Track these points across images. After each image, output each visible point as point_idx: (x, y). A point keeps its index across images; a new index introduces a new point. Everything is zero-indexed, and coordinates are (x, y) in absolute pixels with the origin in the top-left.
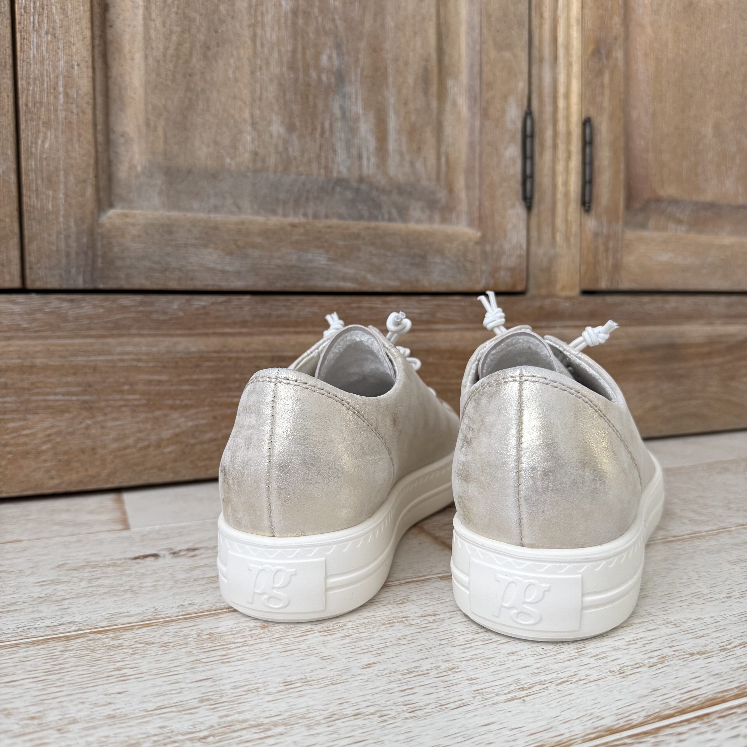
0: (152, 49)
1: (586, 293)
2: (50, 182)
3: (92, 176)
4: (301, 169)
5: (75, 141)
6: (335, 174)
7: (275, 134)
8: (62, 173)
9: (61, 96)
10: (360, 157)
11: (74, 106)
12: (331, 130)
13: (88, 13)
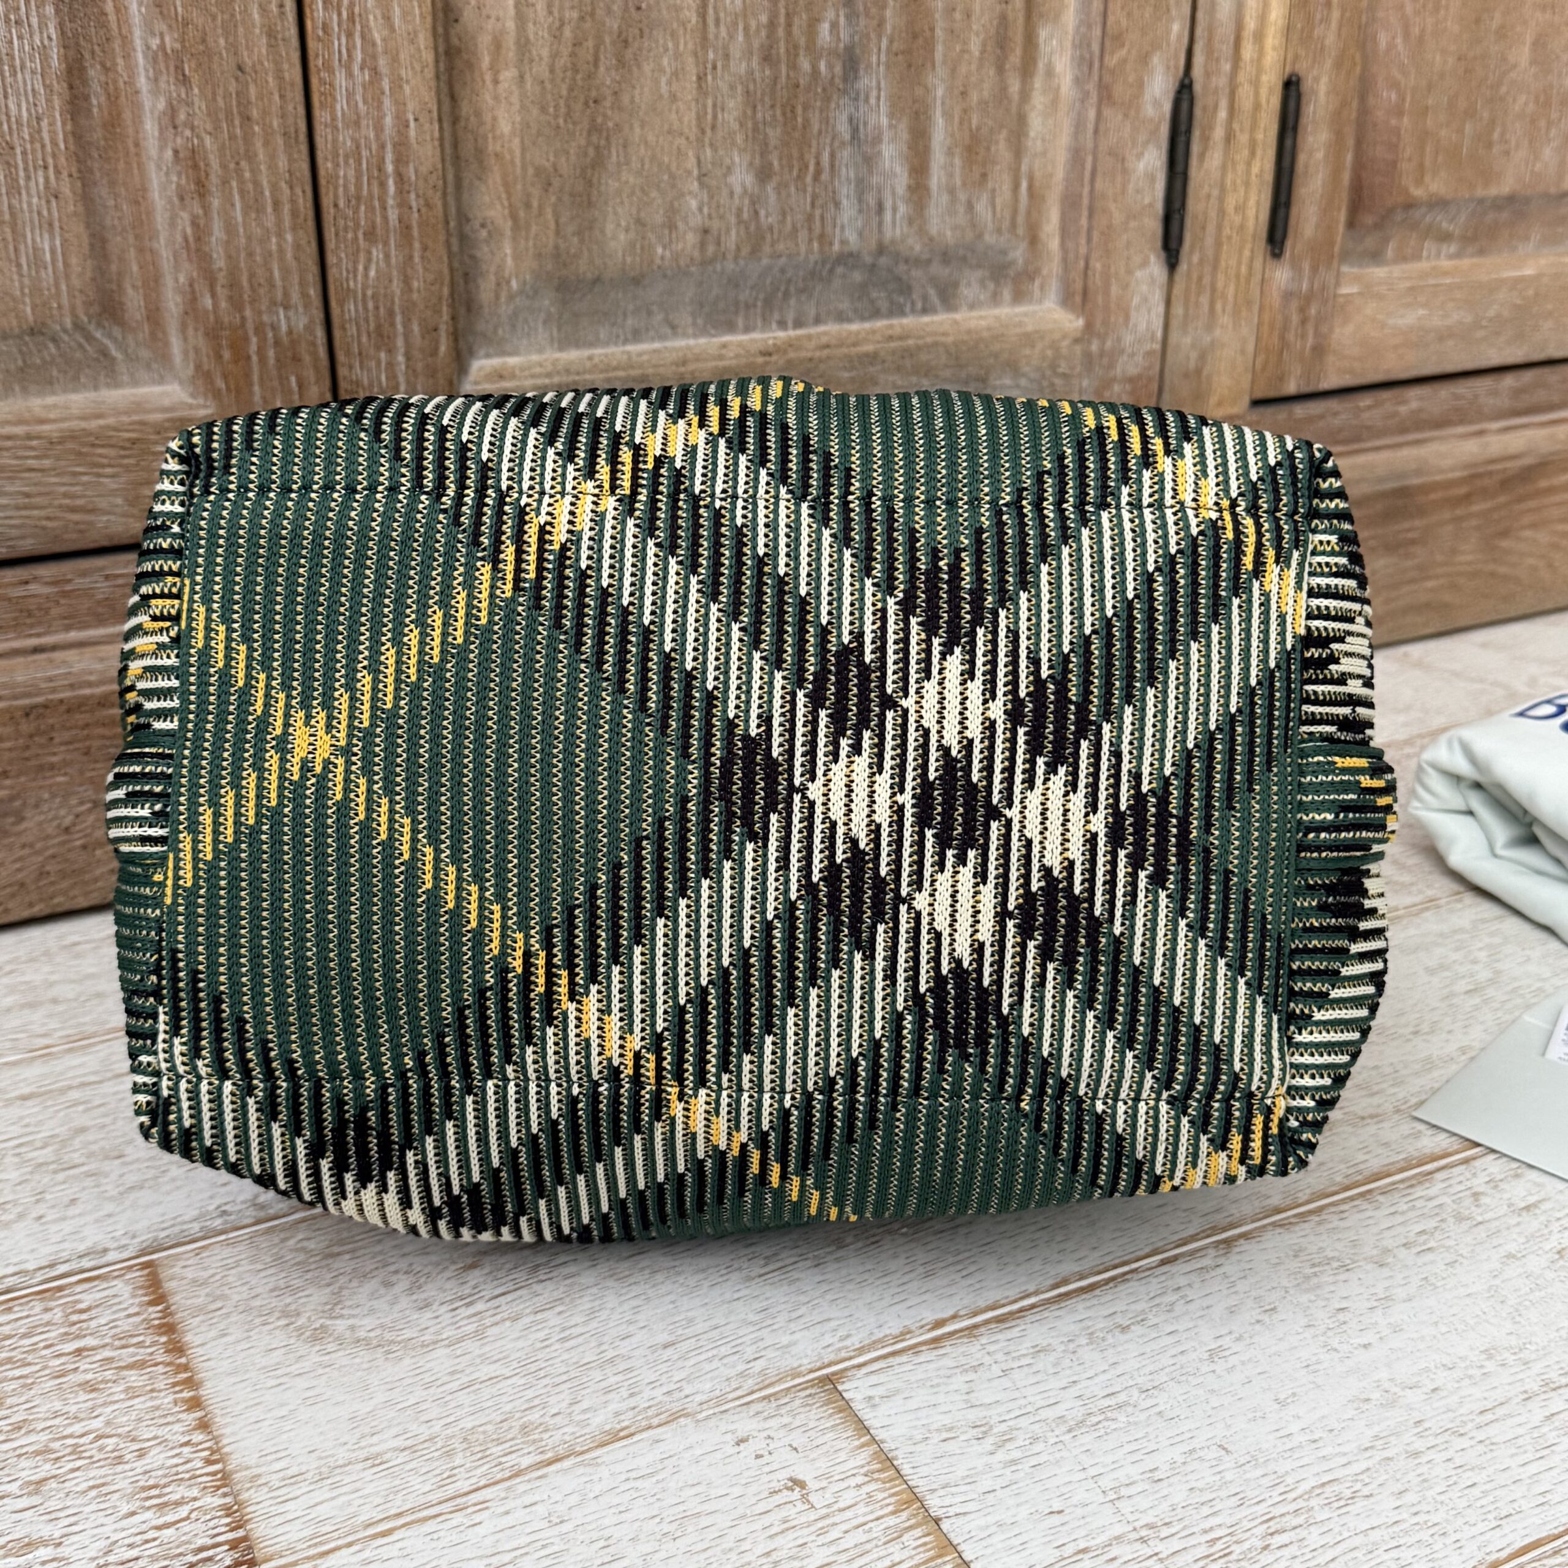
0: (532, 61)
1: (1257, 403)
2: (383, 338)
3: (446, 317)
4: (781, 247)
5: (417, 259)
6: (836, 247)
7: (738, 190)
8: (399, 319)
9: (391, 182)
10: (880, 208)
11: (413, 196)
12: (832, 166)
13: (429, 19)
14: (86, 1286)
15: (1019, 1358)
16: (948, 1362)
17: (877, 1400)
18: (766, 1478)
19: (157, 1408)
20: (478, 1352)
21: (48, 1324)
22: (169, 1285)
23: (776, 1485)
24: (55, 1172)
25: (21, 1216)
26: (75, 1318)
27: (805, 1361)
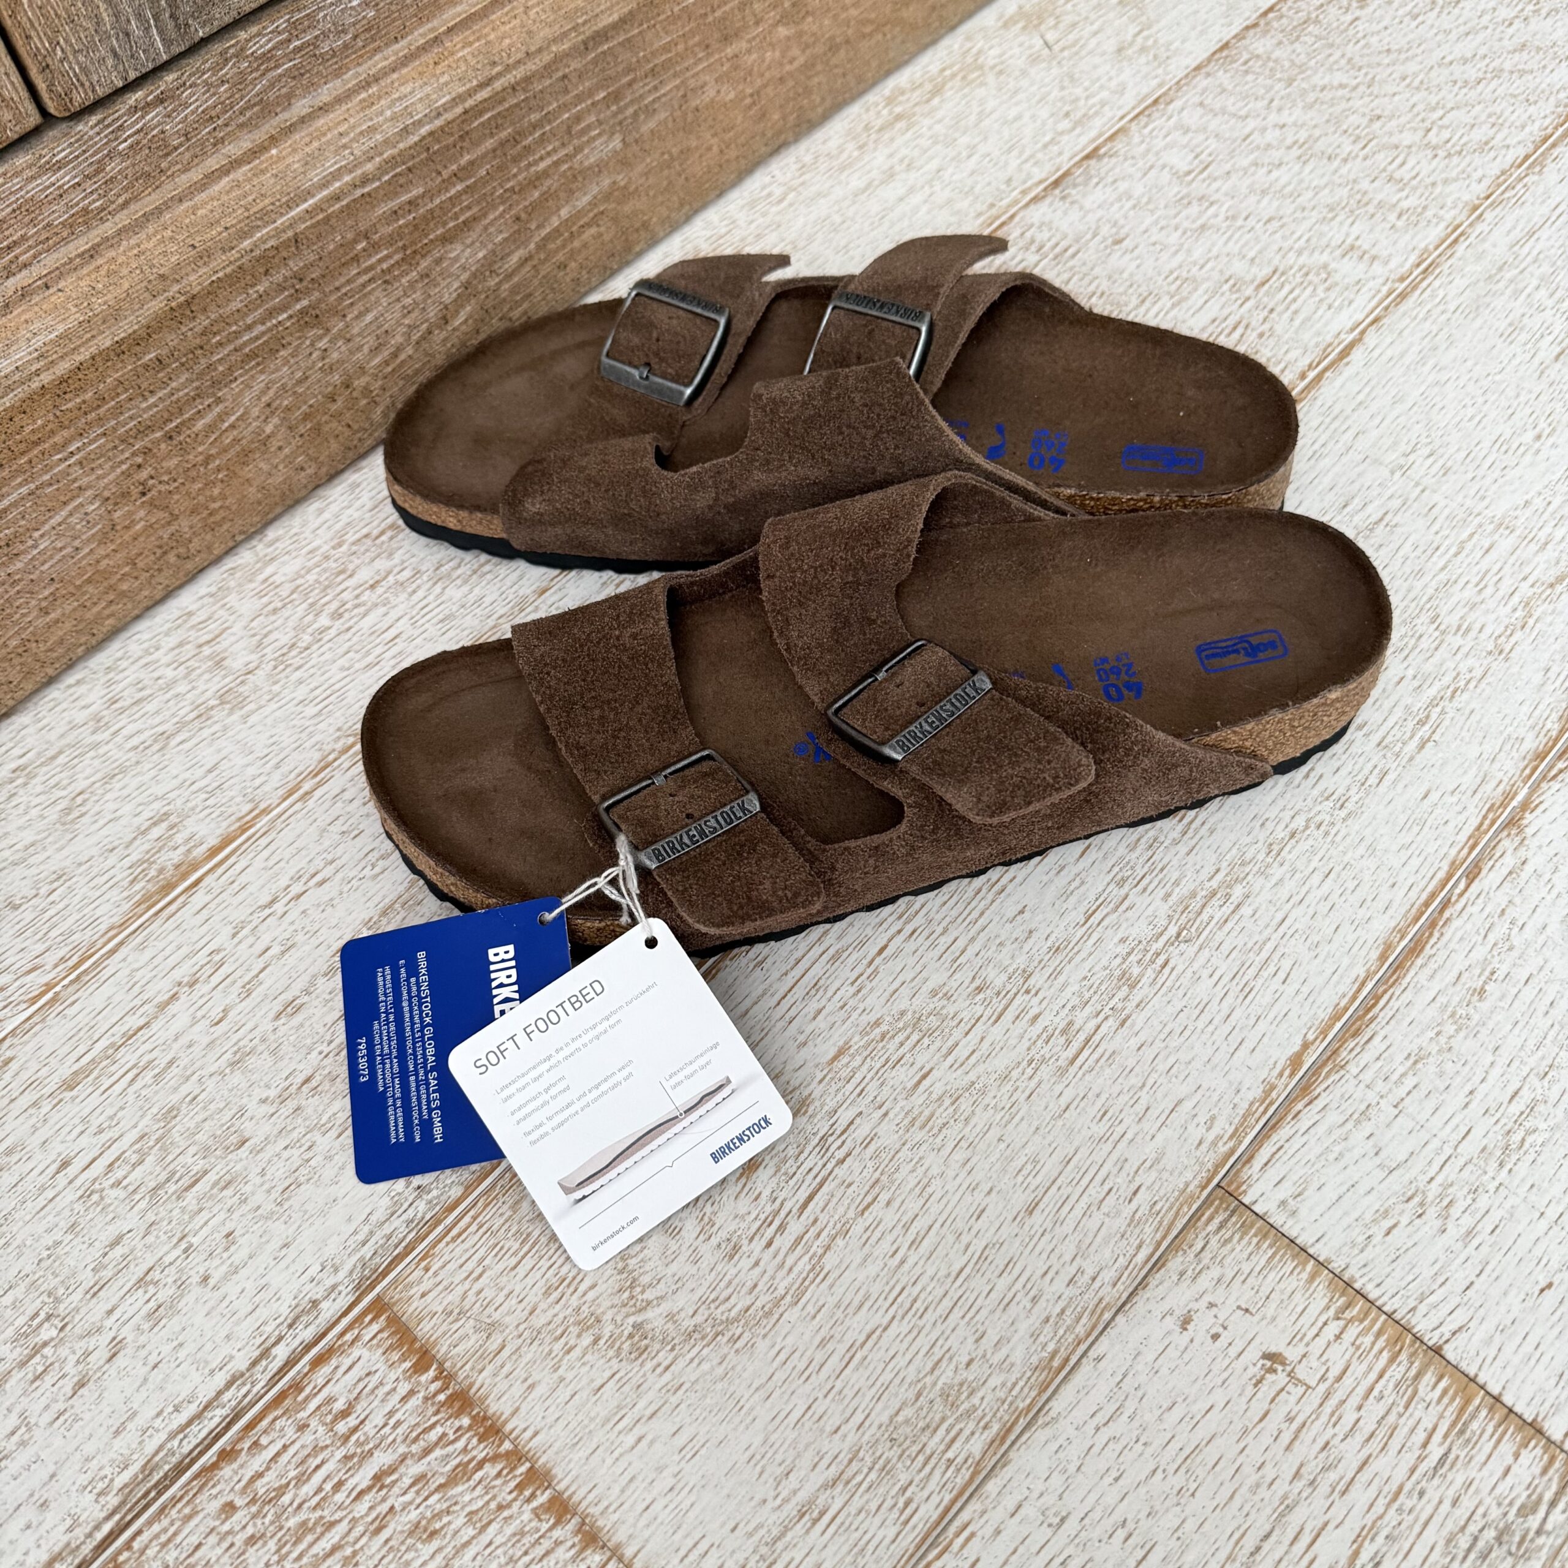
14: (325, 1370)
15: (1399, 1082)
16: (1333, 1117)
17: (1290, 1200)
18: (1239, 1365)
19: (522, 1533)
20: (832, 1301)
21: (317, 1449)
22: (424, 1330)
23: (1255, 1371)
24: (180, 1196)
25: (181, 1285)
26: (342, 1427)
27: (1188, 1175)
